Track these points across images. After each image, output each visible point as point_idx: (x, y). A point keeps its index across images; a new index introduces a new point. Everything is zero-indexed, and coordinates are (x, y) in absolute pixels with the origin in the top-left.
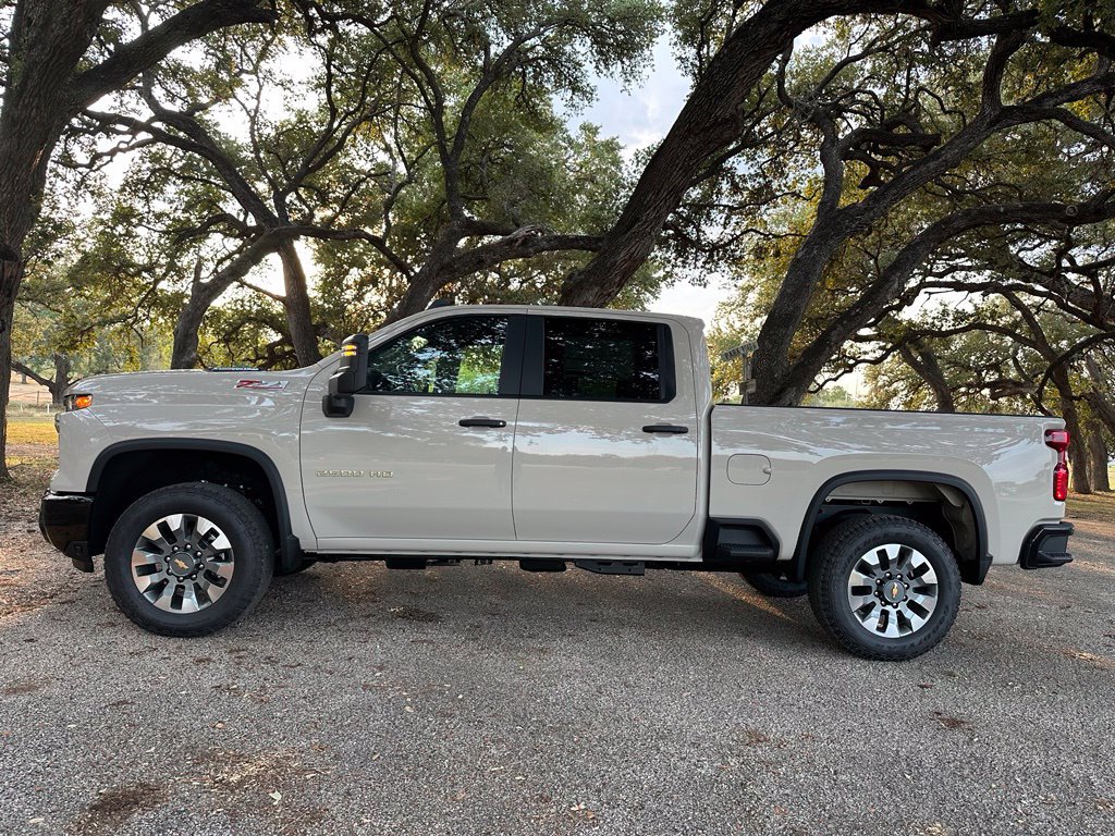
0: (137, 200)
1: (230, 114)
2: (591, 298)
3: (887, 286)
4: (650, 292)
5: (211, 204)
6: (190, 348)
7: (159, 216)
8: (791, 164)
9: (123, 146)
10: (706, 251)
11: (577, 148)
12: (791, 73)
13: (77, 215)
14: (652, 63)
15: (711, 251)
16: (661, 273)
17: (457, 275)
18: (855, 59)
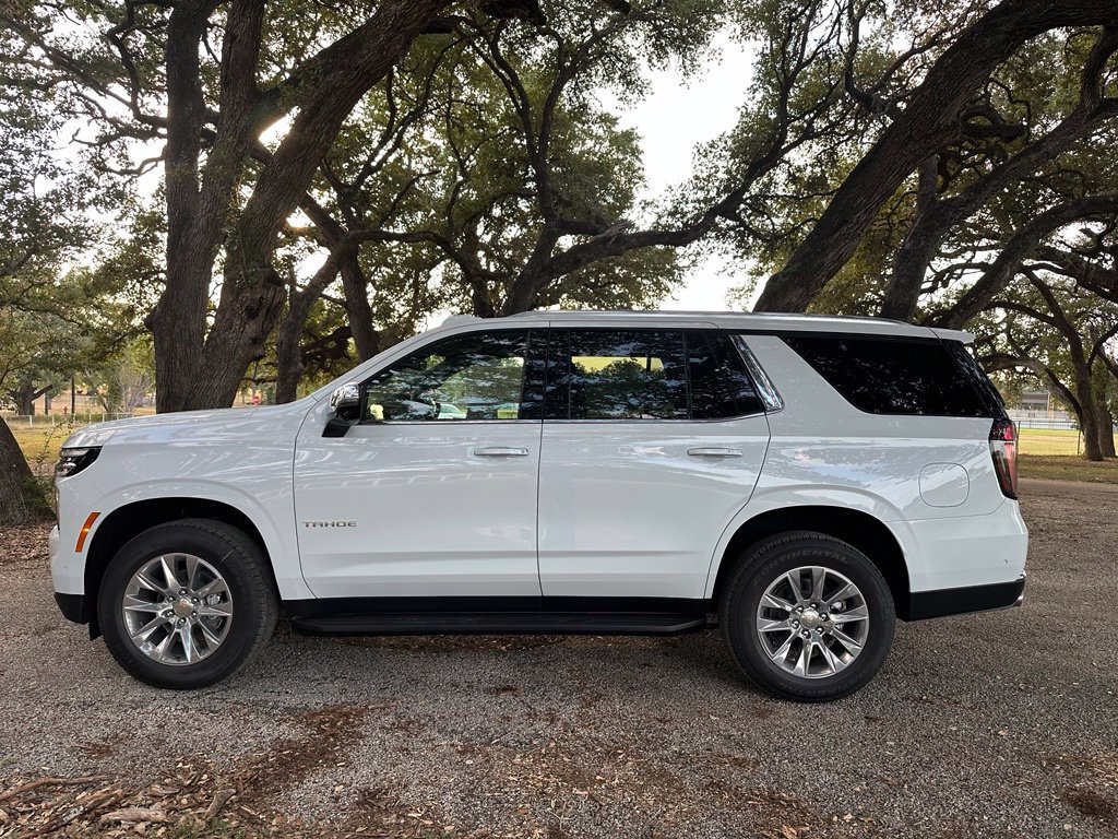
17: (559, 273)
18: (921, 51)
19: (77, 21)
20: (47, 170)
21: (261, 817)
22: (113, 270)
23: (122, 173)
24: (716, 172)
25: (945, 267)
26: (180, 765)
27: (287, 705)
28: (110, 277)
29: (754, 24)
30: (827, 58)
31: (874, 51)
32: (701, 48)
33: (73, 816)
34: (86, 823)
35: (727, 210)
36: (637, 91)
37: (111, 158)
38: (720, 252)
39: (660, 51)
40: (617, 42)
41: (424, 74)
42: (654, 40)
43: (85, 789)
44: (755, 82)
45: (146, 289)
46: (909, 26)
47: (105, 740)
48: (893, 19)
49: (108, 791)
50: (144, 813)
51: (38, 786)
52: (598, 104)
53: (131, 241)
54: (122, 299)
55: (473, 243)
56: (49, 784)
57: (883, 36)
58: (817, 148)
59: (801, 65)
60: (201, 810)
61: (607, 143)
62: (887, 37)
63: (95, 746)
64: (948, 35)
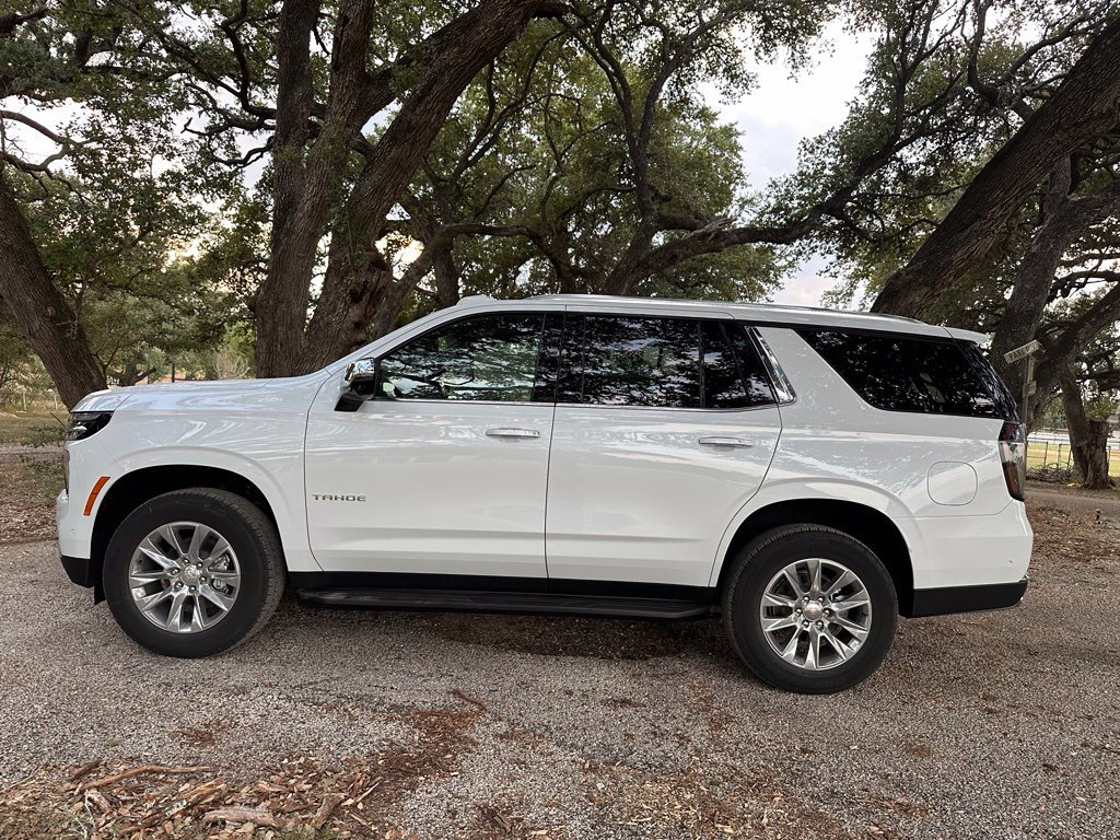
16: (783, 263)
17: (650, 271)
18: (1052, 42)
19: (193, 16)
20: (164, 150)
21: (373, 828)
22: (217, 258)
23: (228, 163)
24: (823, 168)
25: (1065, 275)
26: (286, 761)
27: (392, 702)
28: (214, 265)
29: (870, 14)
30: (949, 49)
31: (999, 44)
32: (813, 39)
33: (175, 810)
34: (189, 819)
35: (834, 208)
36: (741, 85)
37: (219, 149)
38: (823, 251)
39: (768, 44)
40: (723, 34)
41: (525, 68)
42: (762, 32)
43: (188, 781)
44: (868, 75)
45: (246, 278)
46: (1041, 16)
47: (207, 726)
48: (1023, 9)
49: (211, 786)
50: (250, 813)
51: (141, 773)
52: (699, 98)
53: (234, 230)
54: (224, 288)
55: (564, 238)
56: (152, 772)
57: (1009, 27)
58: (932, 146)
59: (921, 57)
60: (310, 815)
61: (704, 139)
62: (1014, 28)
63: (197, 732)
64: (1086, 24)
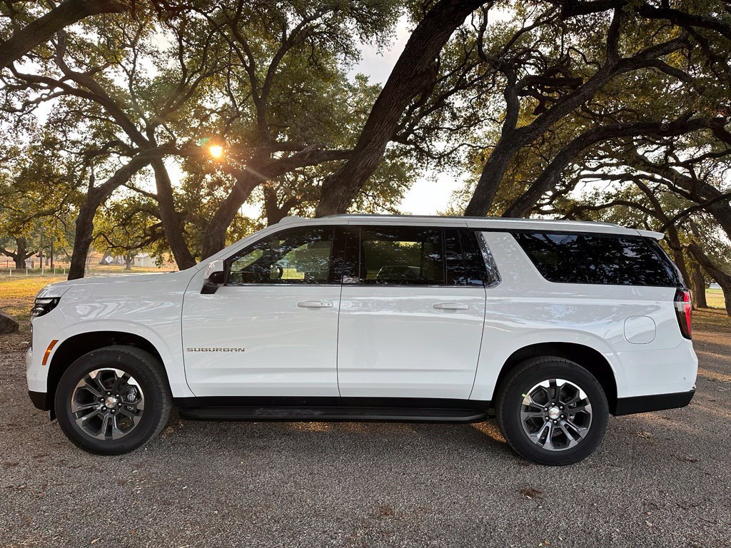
0: (58, 133)
1: (116, 74)
2: (341, 194)
3: (546, 180)
4: (405, 185)
5: (110, 134)
6: (87, 232)
7: (74, 143)
8: (491, 99)
9: (44, 97)
10: (436, 159)
11: (354, 91)
12: (489, 39)
13: (21, 144)
14: (395, 34)
15: (439, 158)
